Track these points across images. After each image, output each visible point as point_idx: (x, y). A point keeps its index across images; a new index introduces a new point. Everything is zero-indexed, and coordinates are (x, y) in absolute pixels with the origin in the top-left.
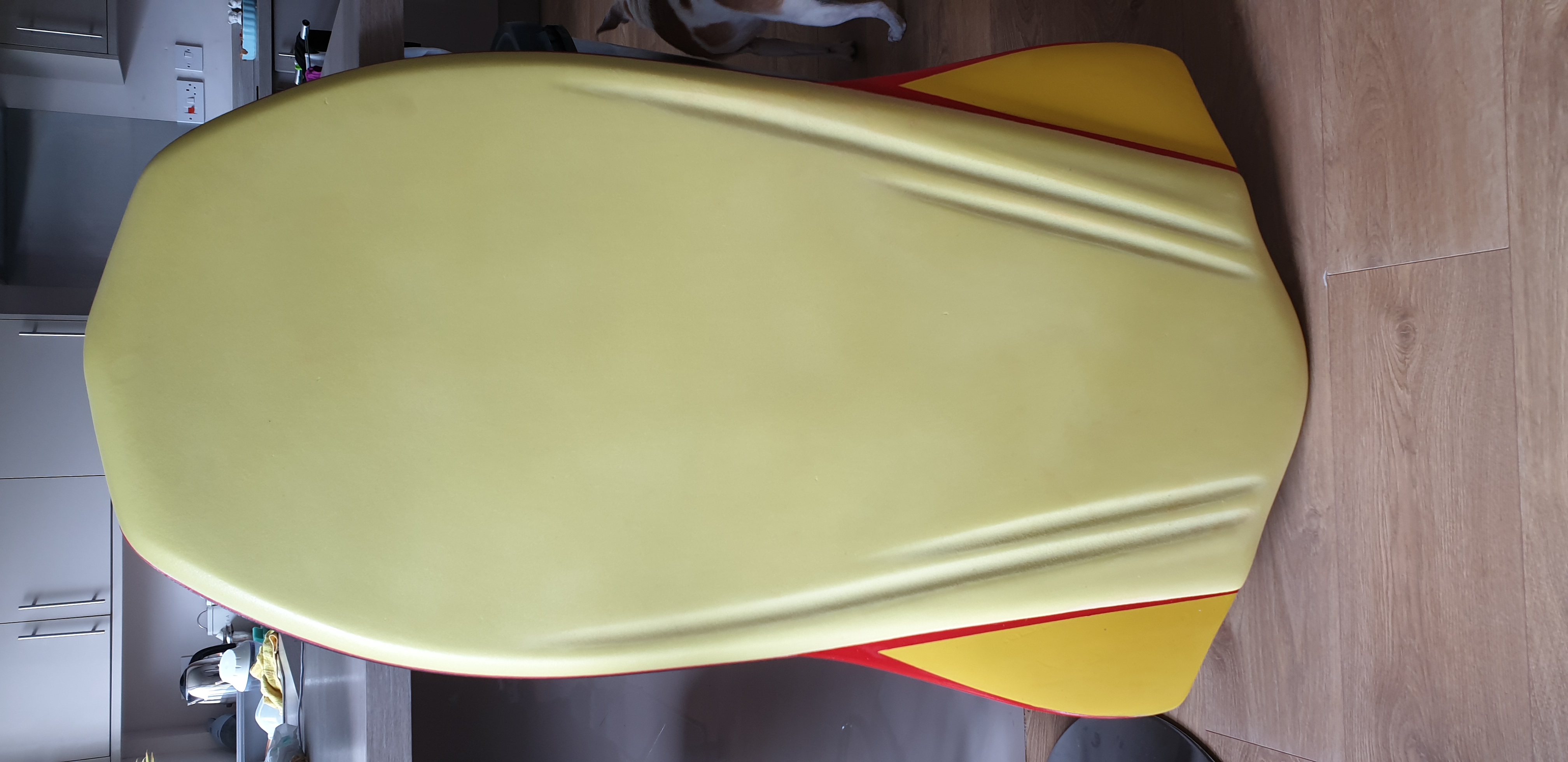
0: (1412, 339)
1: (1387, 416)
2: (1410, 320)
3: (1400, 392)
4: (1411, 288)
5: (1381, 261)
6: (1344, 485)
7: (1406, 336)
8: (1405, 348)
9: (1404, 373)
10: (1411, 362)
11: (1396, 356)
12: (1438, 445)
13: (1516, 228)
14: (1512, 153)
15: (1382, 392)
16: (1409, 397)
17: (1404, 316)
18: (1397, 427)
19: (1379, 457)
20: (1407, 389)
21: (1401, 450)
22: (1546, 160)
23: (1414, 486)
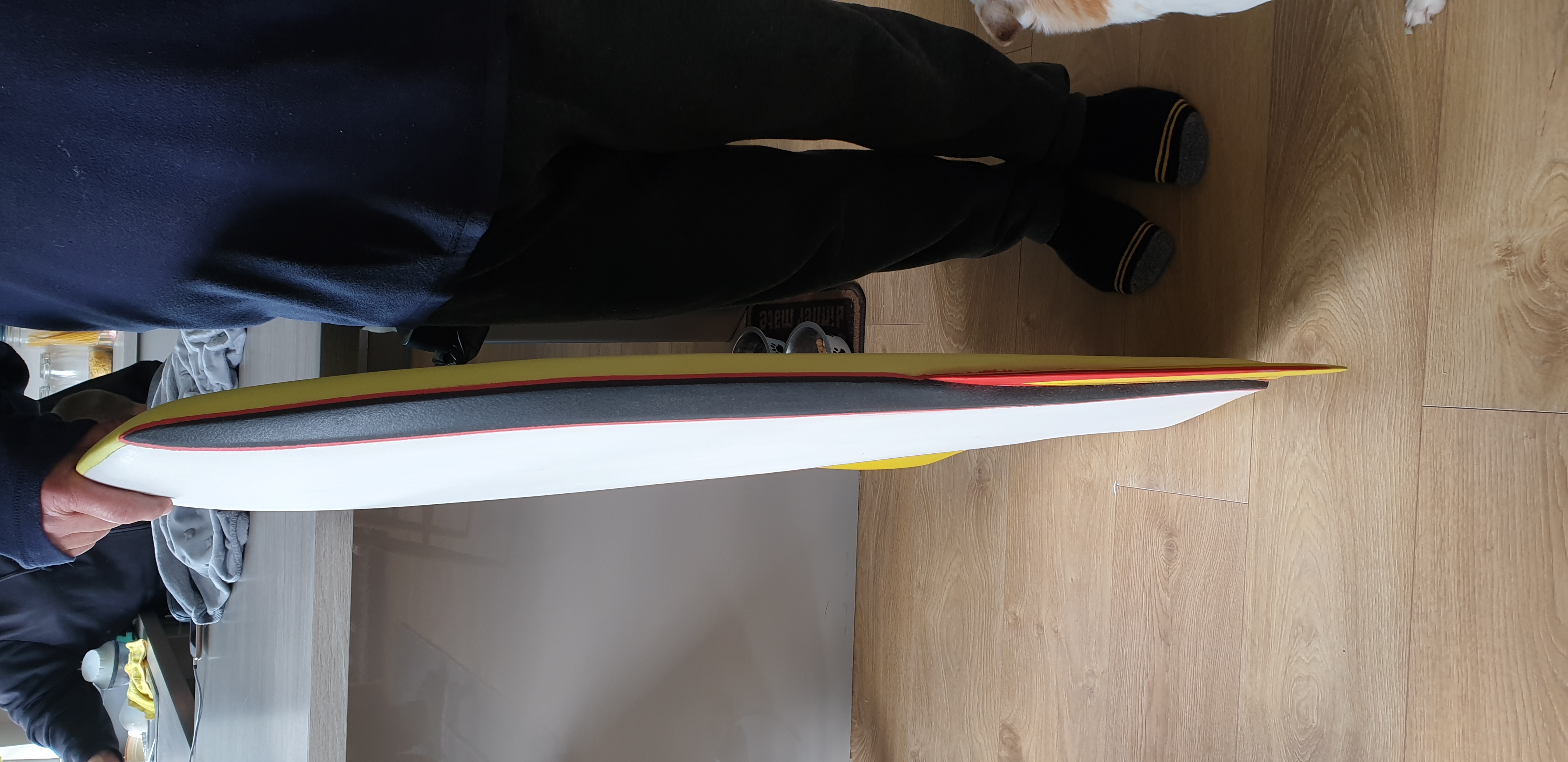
0: (1175, 554)
1: (1152, 610)
2: (1175, 539)
3: (1163, 594)
4: (1177, 514)
5: (1157, 486)
6: (1116, 656)
7: (1171, 551)
8: (1170, 561)
9: (1167, 580)
10: (1173, 573)
11: (1162, 565)
12: (1187, 643)
13: (1254, 488)
14: (1256, 430)
15: (1150, 591)
16: (1169, 599)
17: (1171, 535)
18: (1159, 622)
19: (1143, 641)
20: (1168, 593)
21: (1160, 640)
22: (1279, 444)
23: (1167, 671)
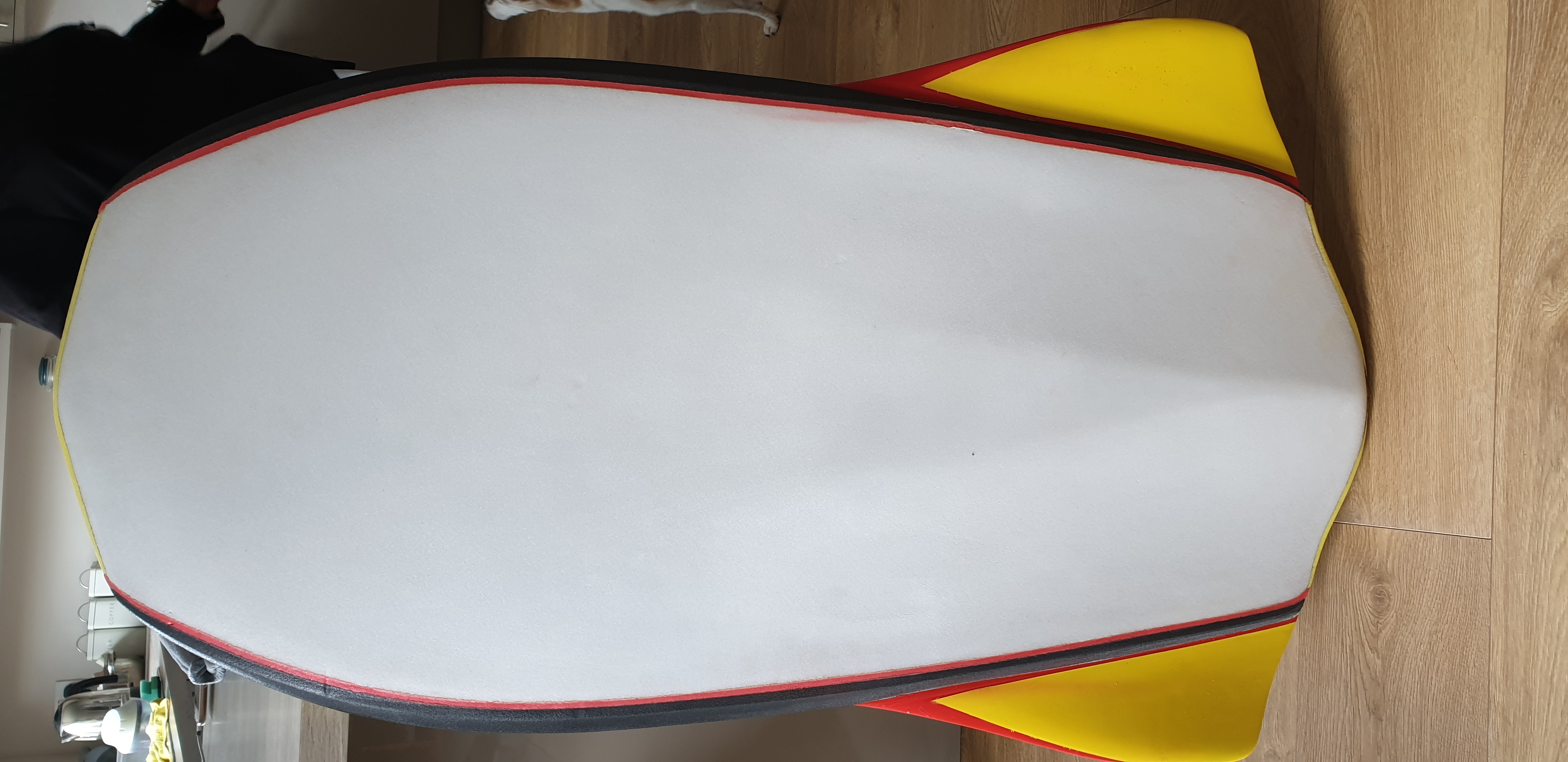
0: (1386, 605)
1: (1356, 676)
2: (1385, 585)
3: (1370, 655)
4: (1388, 554)
5: (1359, 518)
6: (1306, 733)
7: (1381, 600)
8: (1379, 613)
9: (1376, 637)
10: (1384, 628)
11: (1368, 618)
12: (1406, 718)
13: (1499, 520)
14: (1500, 445)
15: (1352, 651)
16: (1379, 662)
17: (1379, 580)
18: (1365, 690)
19: (1344, 715)
20: (1378, 654)
21: (1368, 713)
22: (1535, 462)
23: (1379, 754)
